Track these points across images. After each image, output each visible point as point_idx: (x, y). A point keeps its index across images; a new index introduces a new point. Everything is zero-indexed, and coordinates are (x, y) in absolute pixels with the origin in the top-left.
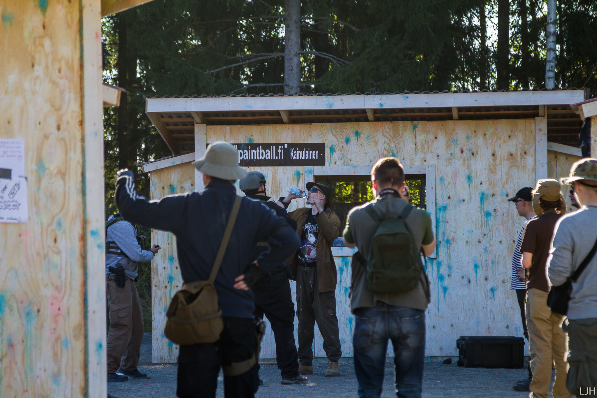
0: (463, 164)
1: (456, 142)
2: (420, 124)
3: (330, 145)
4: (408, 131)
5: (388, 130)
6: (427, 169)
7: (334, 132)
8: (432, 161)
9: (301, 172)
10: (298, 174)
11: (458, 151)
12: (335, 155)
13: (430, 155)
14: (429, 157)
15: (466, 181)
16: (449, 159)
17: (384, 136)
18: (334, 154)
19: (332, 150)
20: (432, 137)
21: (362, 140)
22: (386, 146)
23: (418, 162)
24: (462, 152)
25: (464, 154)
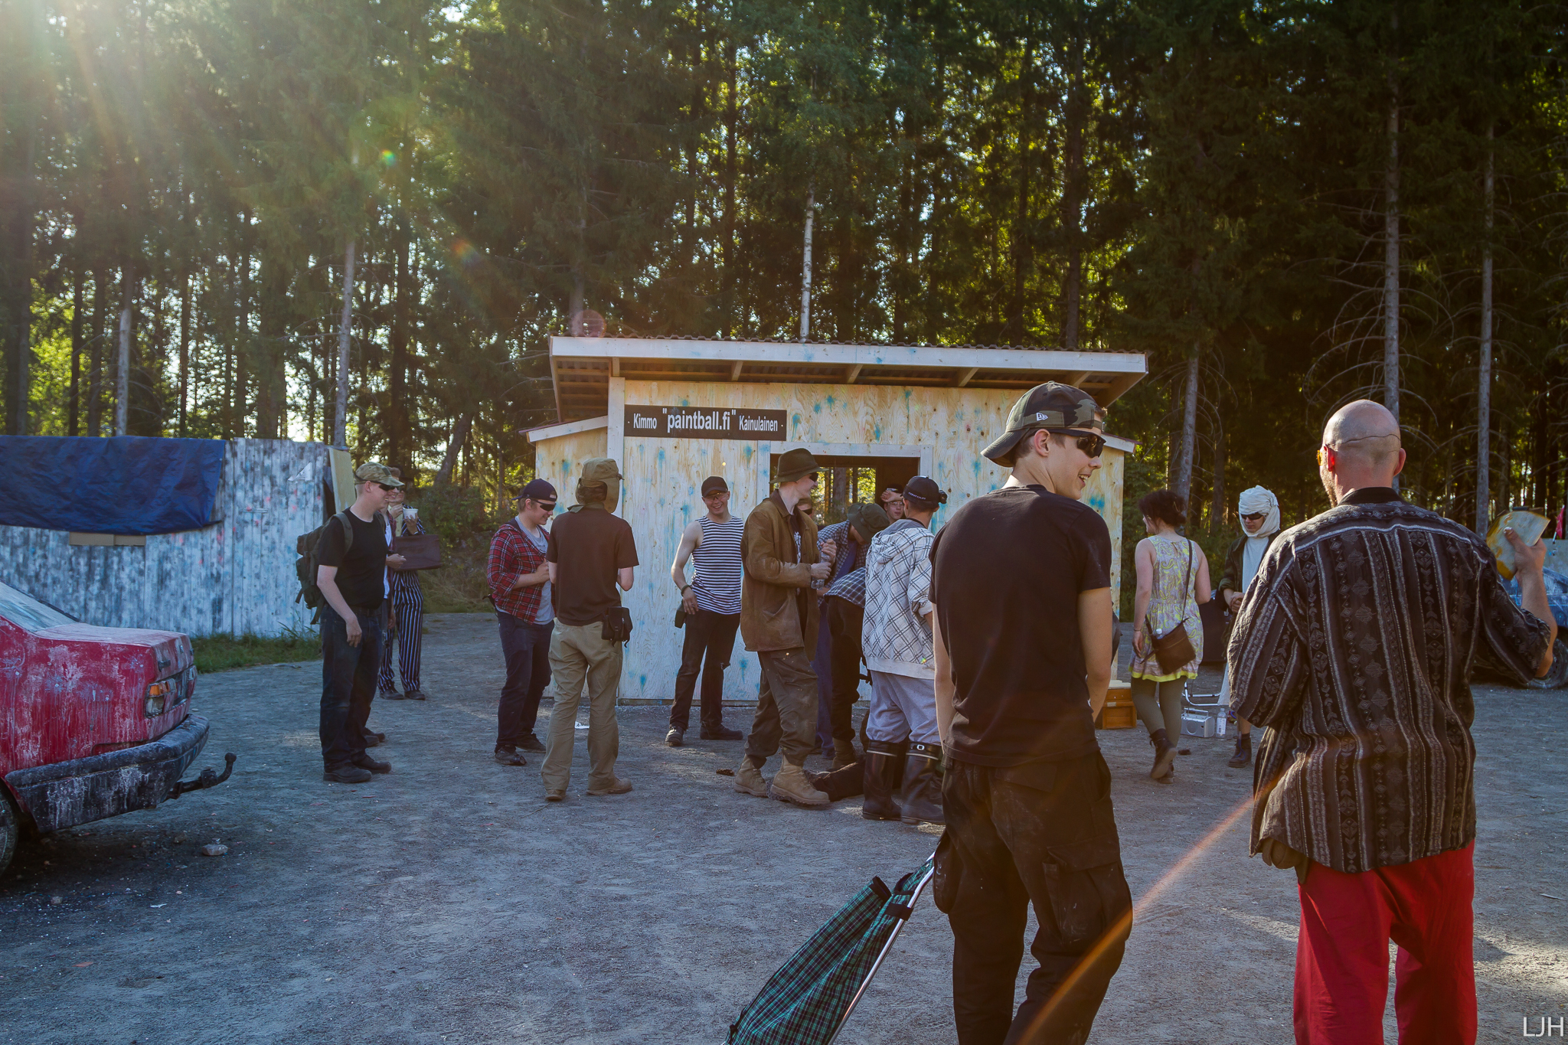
0: (970, 447)
1: (961, 417)
2: (915, 391)
3: (794, 413)
4: (899, 399)
5: (872, 397)
6: (923, 451)
7: (799, 396)
8: (928, 440)
9: (753, 448)
10: (749, 451)
11: (964, 429)
12: (801, 428)
13: (927, 432)
14: (924, 435)
15: (972, 470)
16: (951, 439)
17: (866, 404)
18: (799, 425)
19: (796, 421)
20: (929, 408)
21: (837, 409)
22: (869, 418)
23: (910, 442)
24: (969, 430)
25: (971, 433)
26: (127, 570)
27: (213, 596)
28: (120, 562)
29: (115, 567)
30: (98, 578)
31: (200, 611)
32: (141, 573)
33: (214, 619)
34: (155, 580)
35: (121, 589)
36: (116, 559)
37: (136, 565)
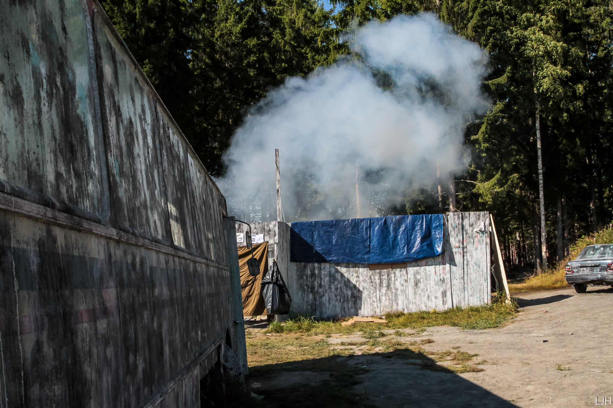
26: (399, 280)
27: (442, 289)
28: (395, 277)
29: (393, 279)
30: (385, 285)
31: (436, 297)
32: (406, 281)
33: (443, 301)
34: (413, 284)
35: (397, 290)
36: (393, 275)
37: (403, 277)
